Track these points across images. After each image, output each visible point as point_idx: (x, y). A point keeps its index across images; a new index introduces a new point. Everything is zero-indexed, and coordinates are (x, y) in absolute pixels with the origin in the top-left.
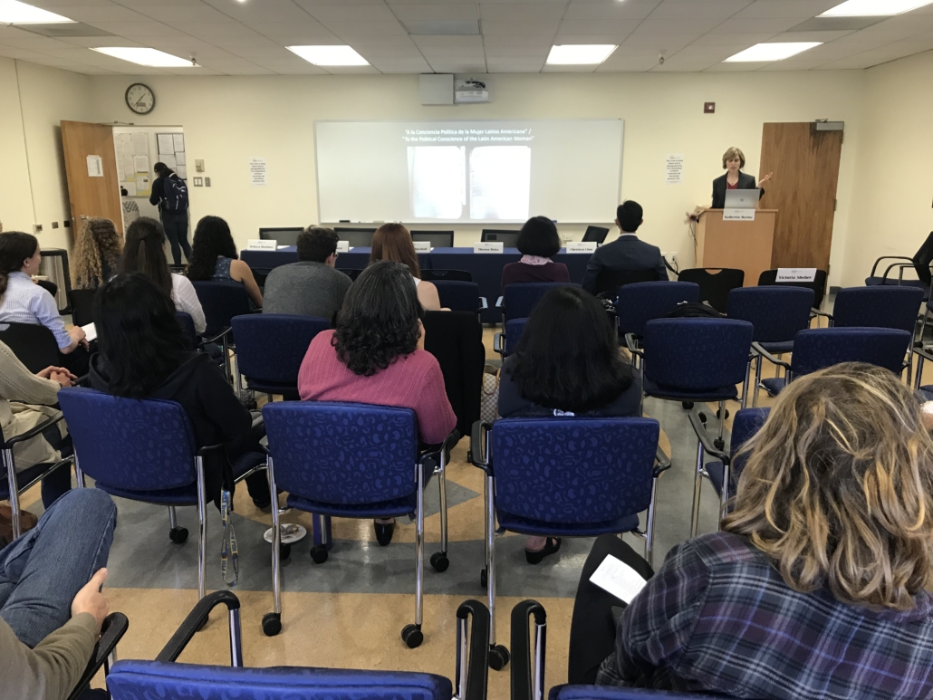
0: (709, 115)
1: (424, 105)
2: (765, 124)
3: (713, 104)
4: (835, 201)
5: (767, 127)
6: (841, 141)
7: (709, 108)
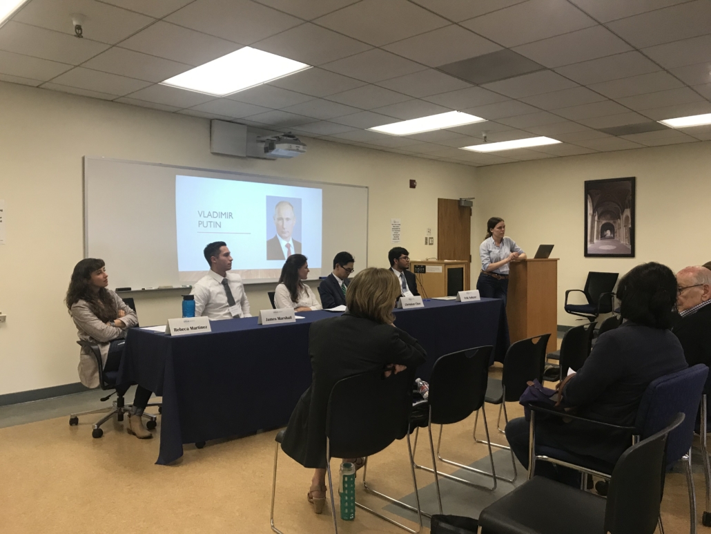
0: (412, 189)
1: (212, 153)
2: (439, 199)
3: (414, 181)
4: (470, 256)
5: (439, 200)
6: (471, 215)
7: (413, 184)
